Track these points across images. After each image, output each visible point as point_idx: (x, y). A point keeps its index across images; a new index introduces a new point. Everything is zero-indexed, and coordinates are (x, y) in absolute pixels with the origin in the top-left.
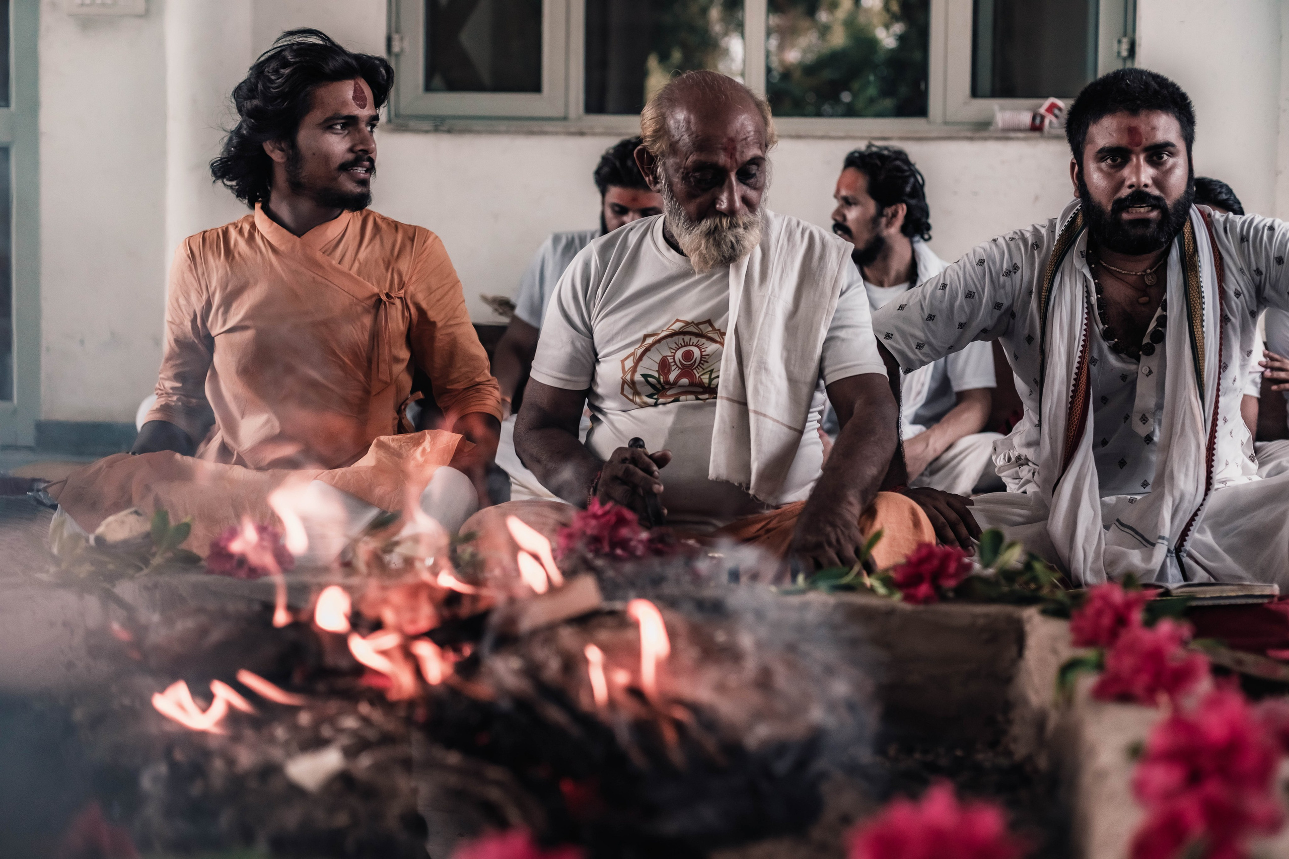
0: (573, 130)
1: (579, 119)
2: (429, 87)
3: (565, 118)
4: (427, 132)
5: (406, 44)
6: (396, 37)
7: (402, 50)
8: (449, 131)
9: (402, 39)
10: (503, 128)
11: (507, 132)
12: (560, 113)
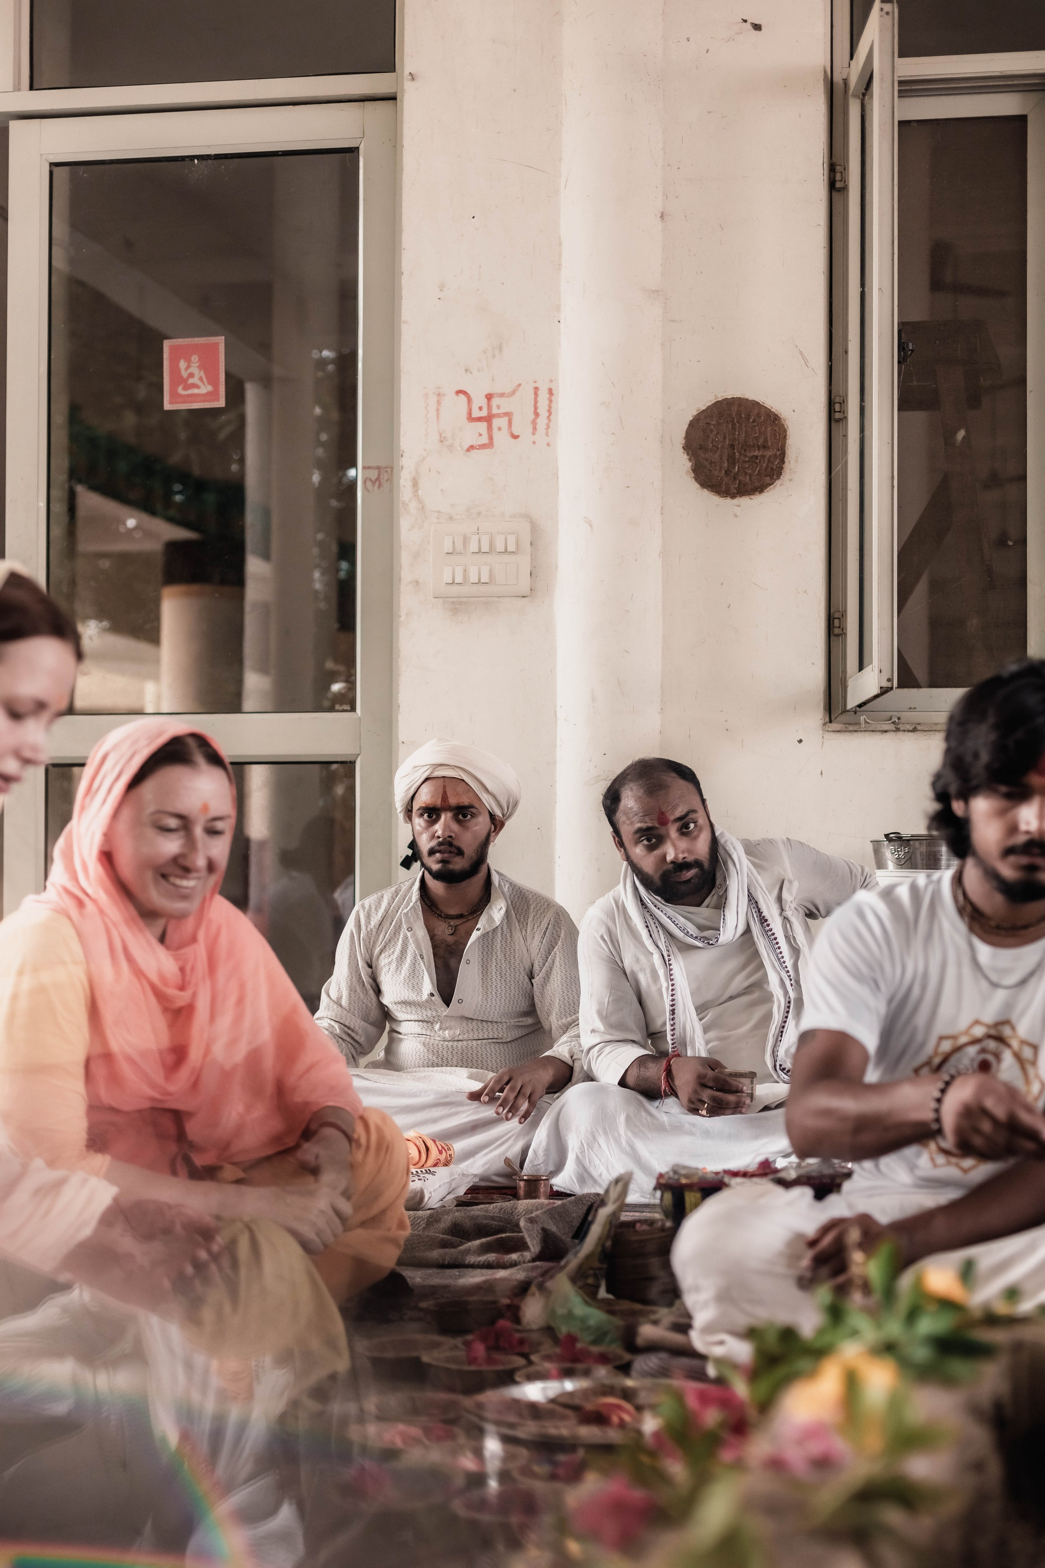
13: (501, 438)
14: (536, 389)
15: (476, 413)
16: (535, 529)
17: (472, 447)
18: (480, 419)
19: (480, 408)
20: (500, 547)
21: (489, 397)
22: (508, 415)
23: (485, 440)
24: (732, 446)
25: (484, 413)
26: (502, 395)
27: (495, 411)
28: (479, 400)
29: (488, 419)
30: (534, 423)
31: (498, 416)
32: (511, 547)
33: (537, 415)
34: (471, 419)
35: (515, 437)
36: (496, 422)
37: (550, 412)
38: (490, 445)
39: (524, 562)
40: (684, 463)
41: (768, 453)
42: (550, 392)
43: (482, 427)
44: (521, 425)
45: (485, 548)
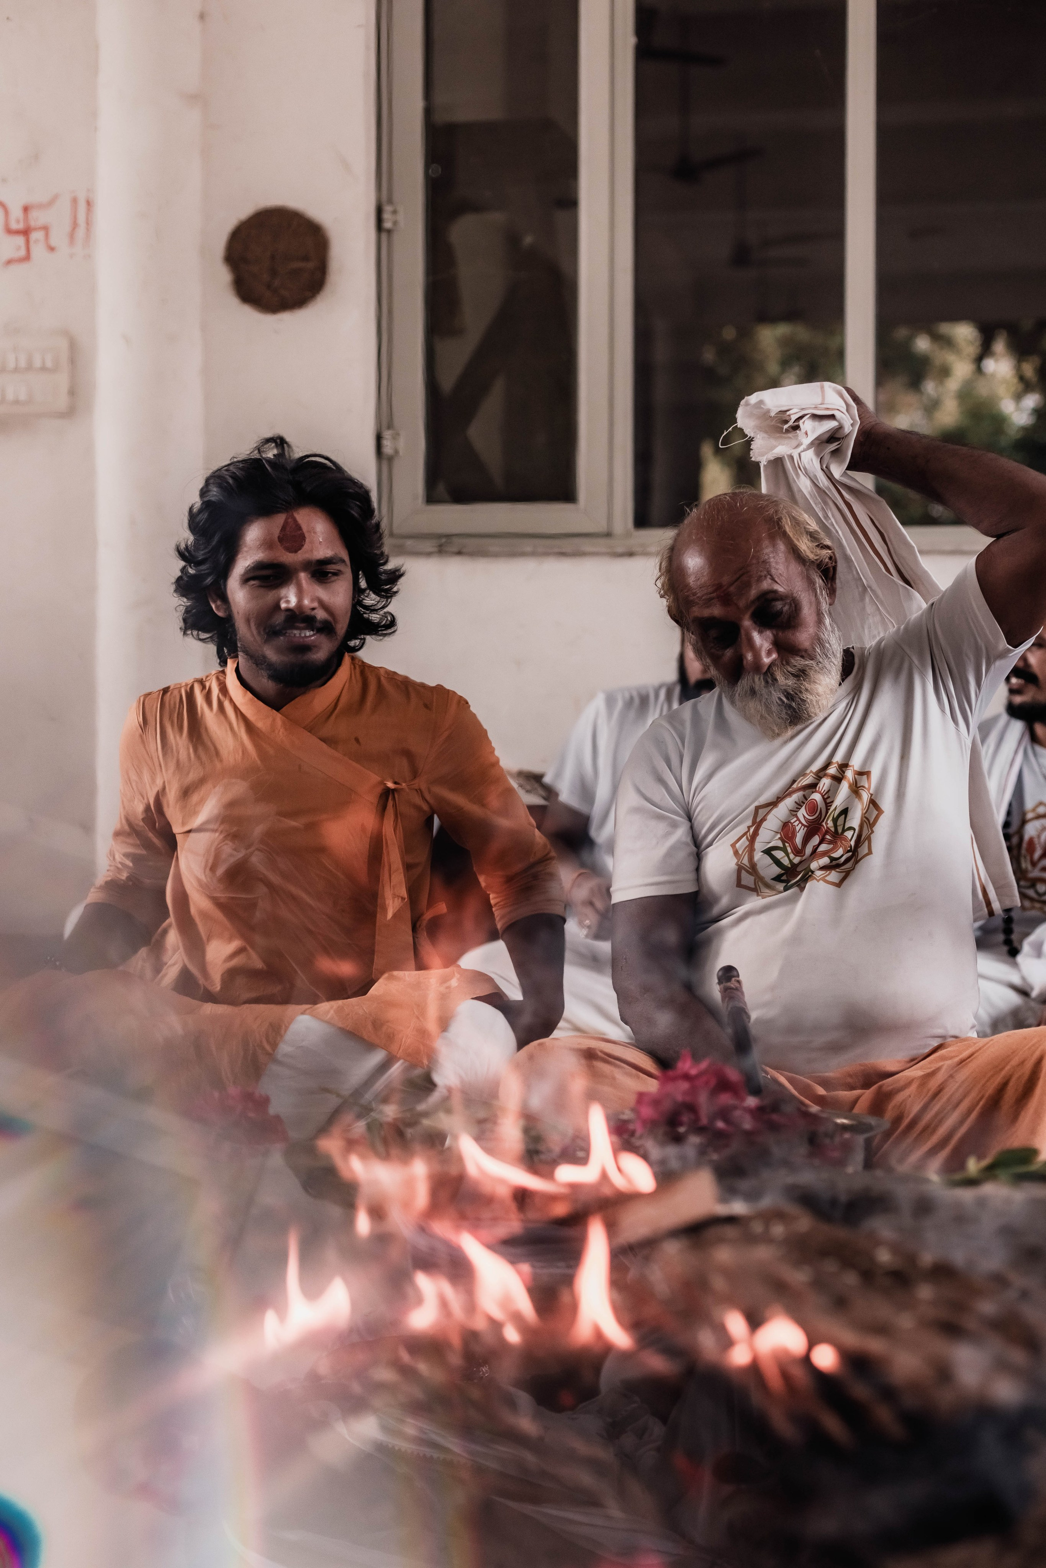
0: (620, 550)
1: (628, 535)
2: (431, 498)
3: (608, 535)
4: (429, 554)
5: (401, 444)
6: (387, 434)
7: (397, 452)
8: (459, 553)
9: (396, 437)
10: (529, 549)
11: (533, 554)
12: (601, 527)
13: (38, 250)
14: (75, 201)
15: (14, 226)
16: (73, 346)
17: (9, 262)
18: (17, 232)
19: (18, 221)
20: (38, 363)
21: (26, 209)
22: (46, 229)
23: (22, 253)
24: (273, 258)
25: (21, 226)
26: (41, 206)
27: (33, 224)
28: (16, 212)
29: (26, 232)
30: (72, 236)
31: (36, 229)
32: (49, 364)
33: (75, 225)
34: (9, 231)
35: (52, 249)
36: (35, 236)
37: (88, 223)
38: (27, 258)
39: (62, 380)
40: (224, 276)
41: (310, 265)
42: (89, 203)
43: (20, 240)
44: (58, 237)
45: (23, 364)
